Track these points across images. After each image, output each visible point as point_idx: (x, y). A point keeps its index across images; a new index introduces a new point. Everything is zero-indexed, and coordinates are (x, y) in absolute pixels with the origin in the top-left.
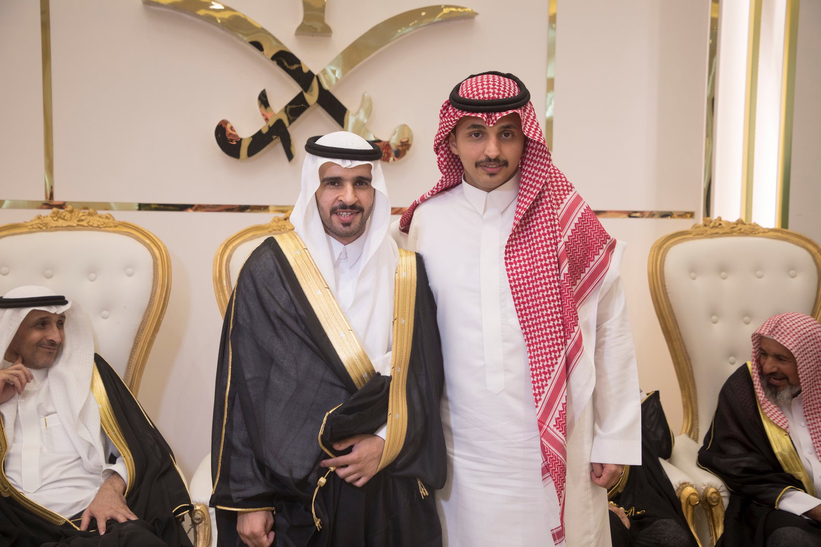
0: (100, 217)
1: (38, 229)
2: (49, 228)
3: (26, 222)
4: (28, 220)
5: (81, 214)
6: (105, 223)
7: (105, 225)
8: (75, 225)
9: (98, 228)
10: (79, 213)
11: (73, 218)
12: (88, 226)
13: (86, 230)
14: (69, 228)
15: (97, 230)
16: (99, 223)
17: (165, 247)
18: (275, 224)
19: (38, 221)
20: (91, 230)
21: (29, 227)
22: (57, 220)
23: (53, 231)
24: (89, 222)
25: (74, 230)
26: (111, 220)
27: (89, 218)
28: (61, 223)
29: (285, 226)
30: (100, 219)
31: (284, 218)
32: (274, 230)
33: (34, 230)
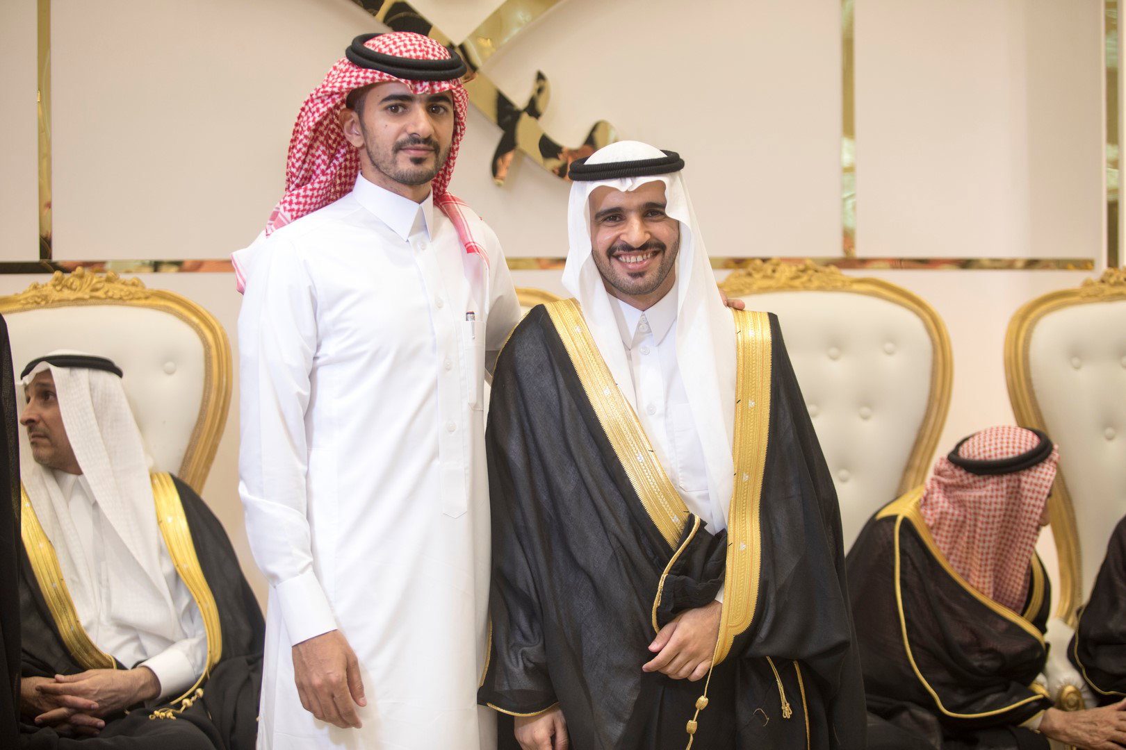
0: (124, 283)
1: (35, 305)
2: (50, 302)
3: (16, 294)
4: (20, 292)
5: (95, 280)
6: (130, 293)
7: (131, 296)
8: (87, 296)
9: (120, 301)
10: (92, 280)
11: (85, 286)
12: (106, 299)
13: (103, 304)
14: (79, 302)
15: (120, 305)
16: (123, 294)
17: (221, 328)
19: (34, 293)
20: (111, 304)
21: (22, 302)
22: (61, 290)
23: (56, 307)
24: (107, 292)
25: (86, 305)
26: (139, 289)
27: (107, 286)
28: (67, 294)
30: (123, 287)
33: (29, 306)
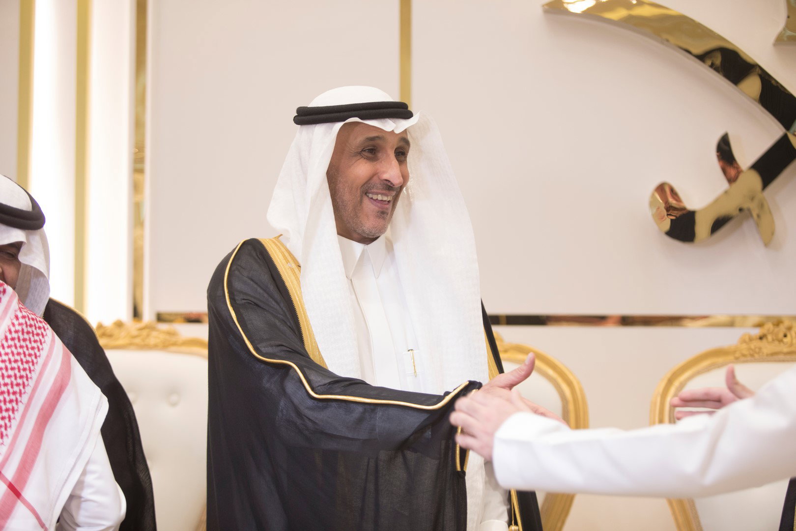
18: (744, 346)
29: (760, 348)
31: (758, 337)
32: (744, 355)
